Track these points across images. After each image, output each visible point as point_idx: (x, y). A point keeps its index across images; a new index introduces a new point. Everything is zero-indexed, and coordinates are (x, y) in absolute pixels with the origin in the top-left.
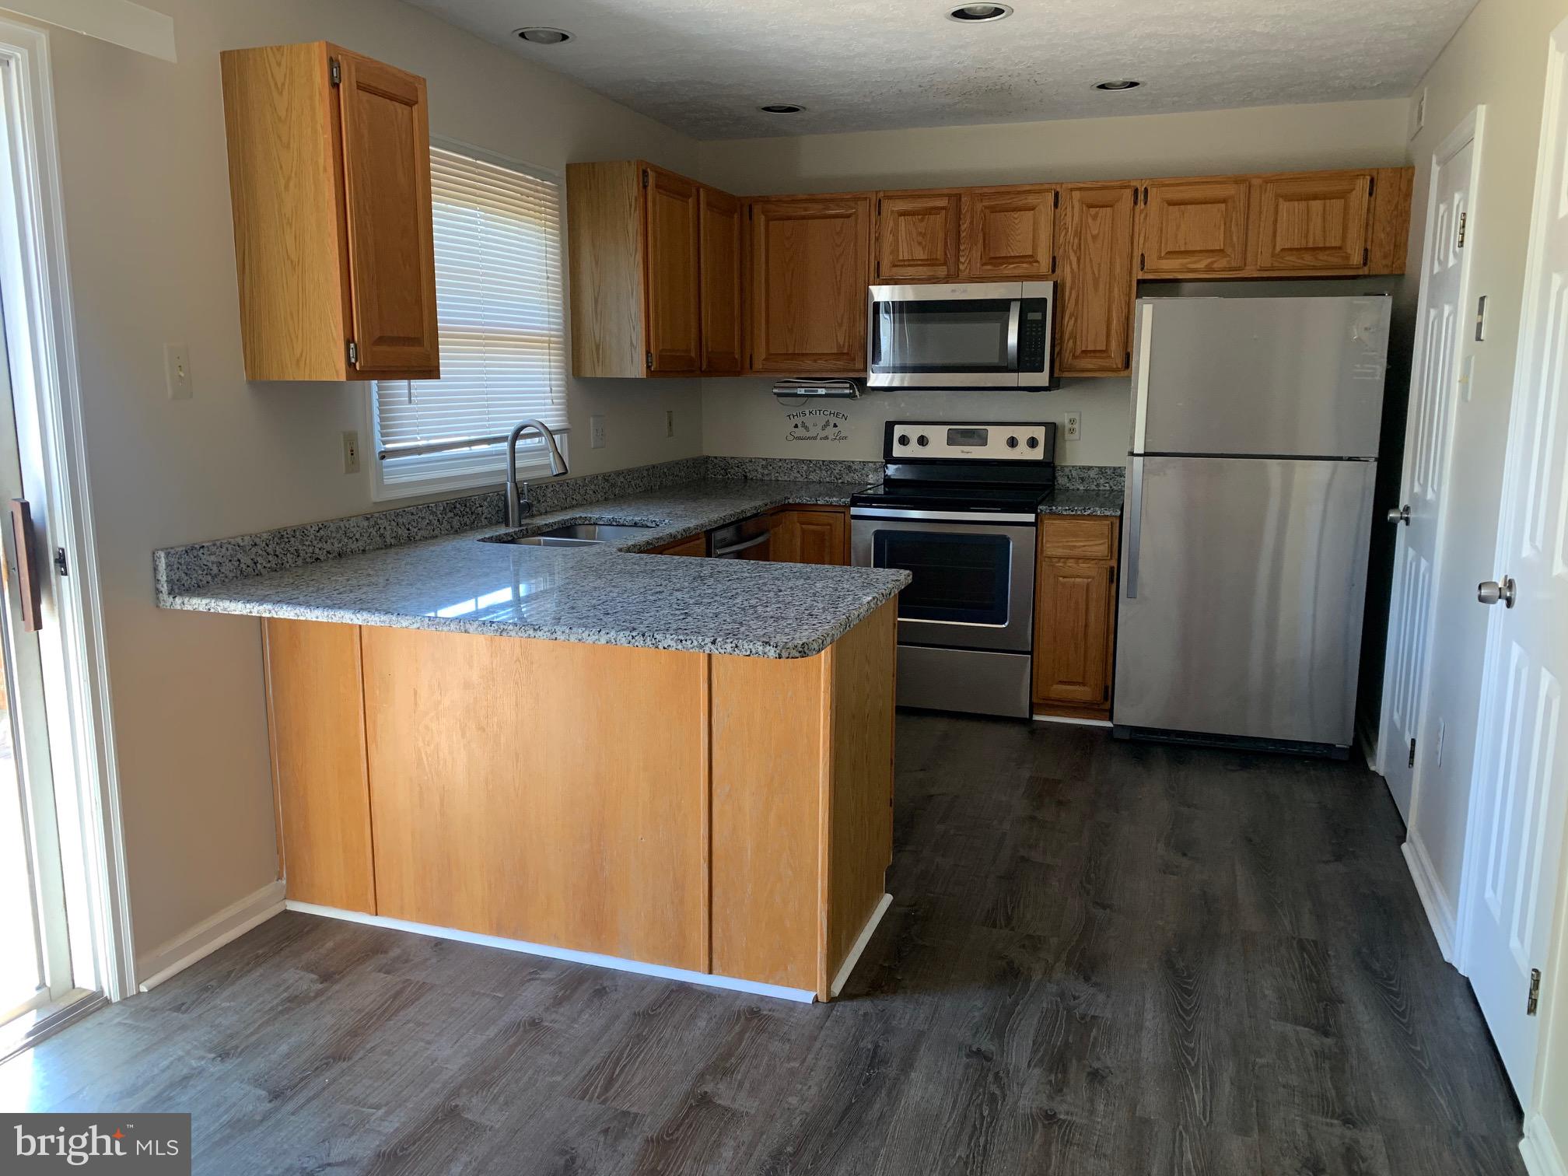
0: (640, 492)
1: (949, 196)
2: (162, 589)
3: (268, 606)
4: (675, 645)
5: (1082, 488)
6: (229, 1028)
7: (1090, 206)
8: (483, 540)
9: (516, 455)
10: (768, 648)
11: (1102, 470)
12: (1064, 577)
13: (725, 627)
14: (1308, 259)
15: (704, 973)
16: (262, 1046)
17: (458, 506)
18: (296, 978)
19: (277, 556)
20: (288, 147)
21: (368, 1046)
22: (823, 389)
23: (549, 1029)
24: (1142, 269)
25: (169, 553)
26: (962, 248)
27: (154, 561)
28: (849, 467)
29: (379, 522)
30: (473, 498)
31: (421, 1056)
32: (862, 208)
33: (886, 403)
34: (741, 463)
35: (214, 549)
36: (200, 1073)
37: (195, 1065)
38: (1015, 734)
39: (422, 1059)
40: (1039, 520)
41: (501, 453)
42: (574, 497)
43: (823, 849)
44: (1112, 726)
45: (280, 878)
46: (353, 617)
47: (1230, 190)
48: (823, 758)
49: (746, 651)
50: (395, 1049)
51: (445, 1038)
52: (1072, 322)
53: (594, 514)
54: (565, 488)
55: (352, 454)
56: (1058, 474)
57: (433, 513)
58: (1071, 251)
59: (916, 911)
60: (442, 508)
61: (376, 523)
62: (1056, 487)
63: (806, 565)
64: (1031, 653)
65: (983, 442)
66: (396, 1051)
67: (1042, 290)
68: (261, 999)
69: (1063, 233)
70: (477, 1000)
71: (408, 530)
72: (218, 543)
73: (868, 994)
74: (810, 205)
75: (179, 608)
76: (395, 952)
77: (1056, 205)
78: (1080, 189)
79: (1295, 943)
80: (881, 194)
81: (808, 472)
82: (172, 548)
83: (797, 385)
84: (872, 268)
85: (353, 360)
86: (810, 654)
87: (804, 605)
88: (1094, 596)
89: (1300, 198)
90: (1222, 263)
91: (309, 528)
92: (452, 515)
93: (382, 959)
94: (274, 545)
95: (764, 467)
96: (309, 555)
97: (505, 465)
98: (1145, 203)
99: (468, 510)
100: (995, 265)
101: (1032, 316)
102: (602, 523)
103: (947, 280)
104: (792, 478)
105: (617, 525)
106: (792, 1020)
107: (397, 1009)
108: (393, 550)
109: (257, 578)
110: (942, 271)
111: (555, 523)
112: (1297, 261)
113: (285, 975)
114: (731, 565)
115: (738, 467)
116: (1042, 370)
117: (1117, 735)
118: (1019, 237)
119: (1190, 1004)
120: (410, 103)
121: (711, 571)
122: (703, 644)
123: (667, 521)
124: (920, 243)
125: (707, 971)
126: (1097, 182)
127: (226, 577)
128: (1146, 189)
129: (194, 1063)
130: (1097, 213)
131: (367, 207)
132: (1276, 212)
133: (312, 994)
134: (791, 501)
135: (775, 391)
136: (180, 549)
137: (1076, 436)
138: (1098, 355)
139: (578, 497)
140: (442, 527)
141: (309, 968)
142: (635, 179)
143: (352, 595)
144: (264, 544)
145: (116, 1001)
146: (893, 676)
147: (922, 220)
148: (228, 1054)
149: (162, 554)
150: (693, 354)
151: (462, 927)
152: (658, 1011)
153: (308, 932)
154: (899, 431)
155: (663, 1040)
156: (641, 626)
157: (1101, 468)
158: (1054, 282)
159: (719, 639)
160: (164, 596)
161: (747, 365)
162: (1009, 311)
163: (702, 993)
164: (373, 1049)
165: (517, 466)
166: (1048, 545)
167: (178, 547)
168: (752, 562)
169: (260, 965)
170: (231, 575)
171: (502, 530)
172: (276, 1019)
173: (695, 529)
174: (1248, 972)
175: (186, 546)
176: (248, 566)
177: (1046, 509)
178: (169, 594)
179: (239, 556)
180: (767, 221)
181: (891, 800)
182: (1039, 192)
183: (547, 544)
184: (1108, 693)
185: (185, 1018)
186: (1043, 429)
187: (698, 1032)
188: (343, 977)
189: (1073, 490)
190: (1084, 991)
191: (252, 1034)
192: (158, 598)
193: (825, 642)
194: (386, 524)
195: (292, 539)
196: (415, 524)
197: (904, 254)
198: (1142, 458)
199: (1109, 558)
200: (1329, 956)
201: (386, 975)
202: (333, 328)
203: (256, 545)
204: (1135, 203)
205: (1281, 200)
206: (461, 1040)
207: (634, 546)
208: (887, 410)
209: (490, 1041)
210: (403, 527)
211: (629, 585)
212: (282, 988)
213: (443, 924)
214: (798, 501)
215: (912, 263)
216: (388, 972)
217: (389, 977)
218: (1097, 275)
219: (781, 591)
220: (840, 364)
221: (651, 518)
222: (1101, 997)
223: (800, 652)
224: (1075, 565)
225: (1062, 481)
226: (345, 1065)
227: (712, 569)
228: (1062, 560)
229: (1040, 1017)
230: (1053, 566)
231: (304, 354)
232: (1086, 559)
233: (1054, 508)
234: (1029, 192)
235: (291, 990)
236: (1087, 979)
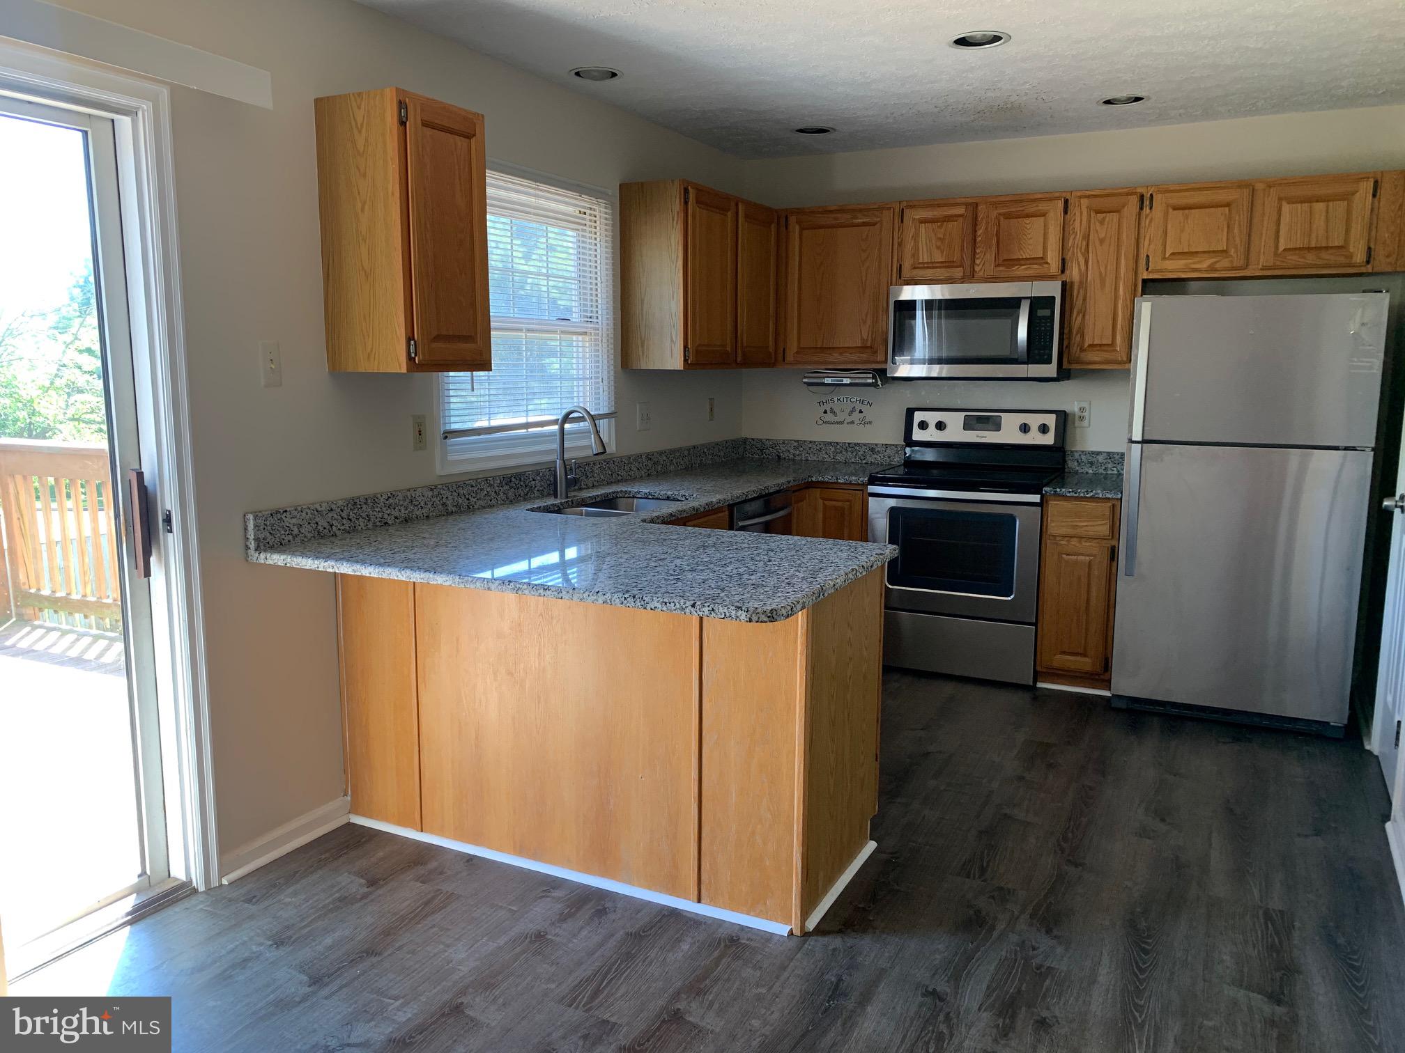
0: (681, 469)
1: (967, 205)
2: (251, 546)
3: (331, 563)
4: (660, 606)
5: (1091, 471)
6: (288, 920)
7: (1097, 212)
8: (532, 510)
9: (565, 436)
10: (740, 612)
11: (1109, 455)
12: (1068, 555)
13: (707, 592)
14: (1311, 258)
15: (693, 901)
16: (311, 938)
17: (513, 480)
18: (348, 881)
19: (351, 520)
20: (364, 175)
21: (397, 945)
22: (848, 379)
23: (552, 941)
24: (1147, 269)
25: (257, 516)
26: (978, 251)
27: (245, 522)
28: (872, 449)
29: (442, 492)
30: (527, 473)
31: (440, 957)
32: (886, 217)
33: (908, 392)
34: (775, 444)
35: (295, 513)
36: (258, 957)
37: (255, 950)
38: (1018, 699)
39: (440, 959)
40: (1045, 501)
41: (551, 434)
42: (620, 473)
43: (799, 798)
44: (1111, 695)
45: (345, 795)
46: (398, 574)
47: (1232, 195)
48: (799, 714)
49: (721, 614)
50: (419, 949)
51: (462, 943)
52: (1079, 318)
53: (634, 489)
54: (611, 465)
55: (420, 435)
56: (1069, 458)
57: (491, 485)
58: (1079, 254)
59: (897, 858)
60: (499, 482)
61: (439, 494)
62: (1066, 470)
63: (803, 538)
64: (1036, 624)
65: (997, 426)
66: (420, 951)
67: (1052, 289)
68: (316, 898)
69: (1073, 236)
70: (495, 911)
71: (468, 499)
72: (299, 509)
73: (840, 932)
74: (839, 215)
75: (263, 562)
76: (433, 865)
77: (1066, 212)
78: (1088, 197)
79: (1261, 912)
80: (904, 204)
81: (836, 453)
82: (260, 512)
83: (825, 375)
84: (895, 270)
85: (413, 355)
86: (778, 619)
87: (787, 575)
88: (1096, 572)
89: (1302, 201)
90: (1225, 263)
91: (379, 496)
92: (507, 487)
93: (421, 870)
94: (348, 511)
95: (795, 448)
96: (378, 520)
97: (555, 446)
98: (1151, 208)
99: (522, 483)
100: (1007, 266)
101: (1041, 313)
102: (640, 496)
103: (963, 280)
104: (820, 459)
105: (653, 499)
106: (767, 950)
107: (427, 914)
108: (453, 517)
109: (331, 539)
110: (958, 273)
111: (598, 496)
112: (1300, 260)
113: (340, 879)
114: (736, 536)
115: (772, 448)
116: (1050, 363)
117: (1115, 704)
118: (1031, 241)
119: (1145, 963)
120: (469, 136)
121: (716, 542)
122: (684, 606)
123: (695, 495)
124: (938, 248)
125: (696, 900)
126: (1104, 189)
127: (305, 537)
128: (1151, 195)
129: (254, 948)
130: (1104, 219)
131: (428, 226)
132: (1279, 215)
133: (359, 897)
134: (814, 479)
135: (805, 380)
136: (267, 513)
137: (1085, 423)
138: (1105, 348)
139: (623, 473)
140: (498, 498)
141: (360, 874)
142: (678, 197)
143: (403, 556)
144: (339, 510)
145: (202, 890)
146: (880, 641)
147: (940, 227)
148: (282, 943)
149: (251, 517)
150: (728, 349)
151: (490, 847)
152: (649, 933)
153: (365, 842)
154: (918, 417)
155: (649, 959)
156: (635, 589)
157: (1109, 453)
158: (1063, 282)
159: (698, 603)
160: (252, 551)
161: (781, 358)
162: (1019, 308)
163: (690, 919)
164: (399, 948)
165: (565, 447)
166: (1053, 525)
167: (266, 511)
168: (755, 534)
169: (320, 868)
170: (309, 535)
171: (550, 501)
172: (325, 915)
173: (717, 503)
174: (1209, 937)
175: (271, 510)
176: (325, 528)
177: (1051, 491)
178: (256, 550)
179: (317, 520)
180: (802, 229)
181: (876, 754)
182: (1050, 199)
183: (588, 514)
184: (1107, 666)
185: (252, 908)
186: (1053, 416)
187: (681, 955)
188: (386, 884)
189: (1083, 473)
190: (1044, 942)
191: (305, 927)
192: (247, 554)
193: (794, 609)
194: (448, 494)
195: (364, 506)
196: (474, 495)
197: (924, 257)
198: (1140, 445)
199: (1110, 537)
200: (1294, 927)
201: (421, 884)
202: (397, 327)
203: (332, 510)
204: (1141, 208)
205: (1284, 203)
206: (476, 946)
207: (658, 517)
208: (909, 398)
209: (500, 948)
210: (463, 497)
211: (638, 552)
212: (335, 890)
213: (476, 842)
214: (820, 479)
215: (931, 265)
216: (423, 882)
217: (424, 886)
218: (1104, 275)
219: (770, 561)
220: (864, 356)
221: (682, 492)
222: (1059, 950)
223: (769, 617)
224: (1078, 544)
225: (1071, 464)
226: (374, 959)
227: (718, 539)
228: (1066, 539)
229: (998, 965)
230: (1057, 544)
231: (374, 350)
232: (1090, 538)
233: (1058, 490)
234: (1040, 200)
235: (342, 891)
236: (1049, 931)
